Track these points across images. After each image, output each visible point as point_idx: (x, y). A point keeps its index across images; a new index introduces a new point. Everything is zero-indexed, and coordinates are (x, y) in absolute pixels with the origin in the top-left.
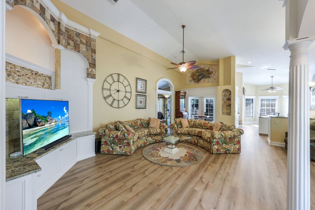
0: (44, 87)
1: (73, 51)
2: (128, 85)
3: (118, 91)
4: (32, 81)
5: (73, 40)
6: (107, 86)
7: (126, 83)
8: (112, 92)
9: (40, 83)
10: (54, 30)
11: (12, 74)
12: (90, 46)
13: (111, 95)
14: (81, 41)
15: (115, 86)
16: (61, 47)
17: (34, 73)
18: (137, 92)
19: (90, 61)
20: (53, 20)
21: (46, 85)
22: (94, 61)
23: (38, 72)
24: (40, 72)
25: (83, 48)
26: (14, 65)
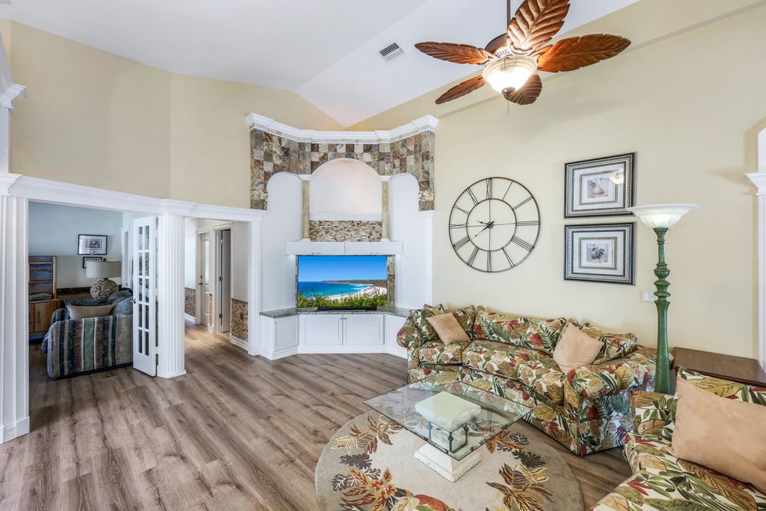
0: (372, 237)
1: (399, 174)
2: (528, 200)
3: (490, 225)
4: (353, 233)
5: (398, 158)
6: (459, 218)
7: (517, 195)
8: (472, 231)
9: (364, 234)
10: (371, 160)
11: (330, 230)
12: (420, 151)
13: (468, 239)
14: (408, 151)
15: (481, 214)
16: (386, 178)
17: (355, 224)
18: (565, 217)
19: (421, 179)
20: (368, 148)
21: (375, 235)
22: (426, 175)
23: (361, 222)
24: (364, 220)
25: (411, 160)
26: (332, 222)
